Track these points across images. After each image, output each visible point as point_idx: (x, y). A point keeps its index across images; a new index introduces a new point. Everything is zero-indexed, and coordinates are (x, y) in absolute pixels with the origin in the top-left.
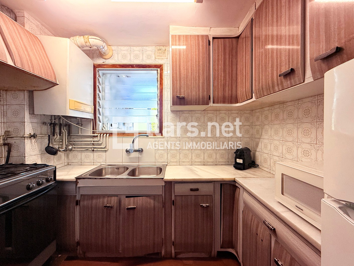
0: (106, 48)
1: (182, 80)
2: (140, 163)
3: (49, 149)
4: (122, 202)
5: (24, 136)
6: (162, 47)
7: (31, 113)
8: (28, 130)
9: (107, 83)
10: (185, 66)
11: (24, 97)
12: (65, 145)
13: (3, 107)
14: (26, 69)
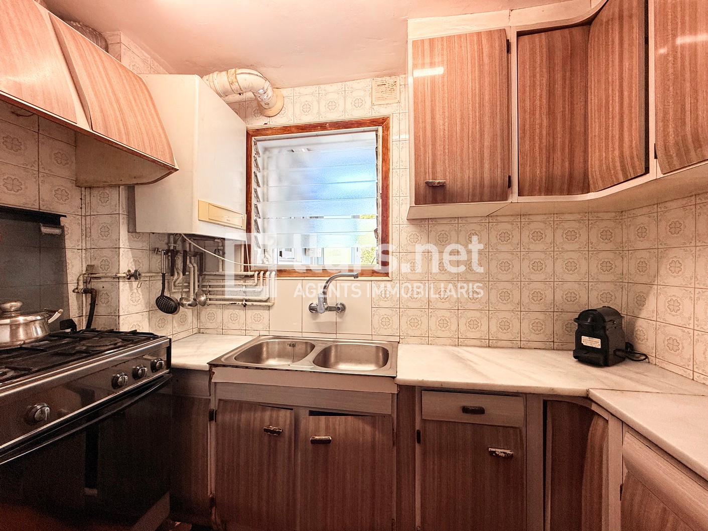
0: (270, 92)
1: (438, 143)
2: (339, 336)
3: (164, 301)
4: (302, 424)
5: (119, 275)
6: (388, 78)
7: (131, 230)
8: (126, 264)
9: (272, 167)
10: (447, 110)
11: (118, 198)
12: (194, 293)
13: (86, 220)
14: (114, 137)
